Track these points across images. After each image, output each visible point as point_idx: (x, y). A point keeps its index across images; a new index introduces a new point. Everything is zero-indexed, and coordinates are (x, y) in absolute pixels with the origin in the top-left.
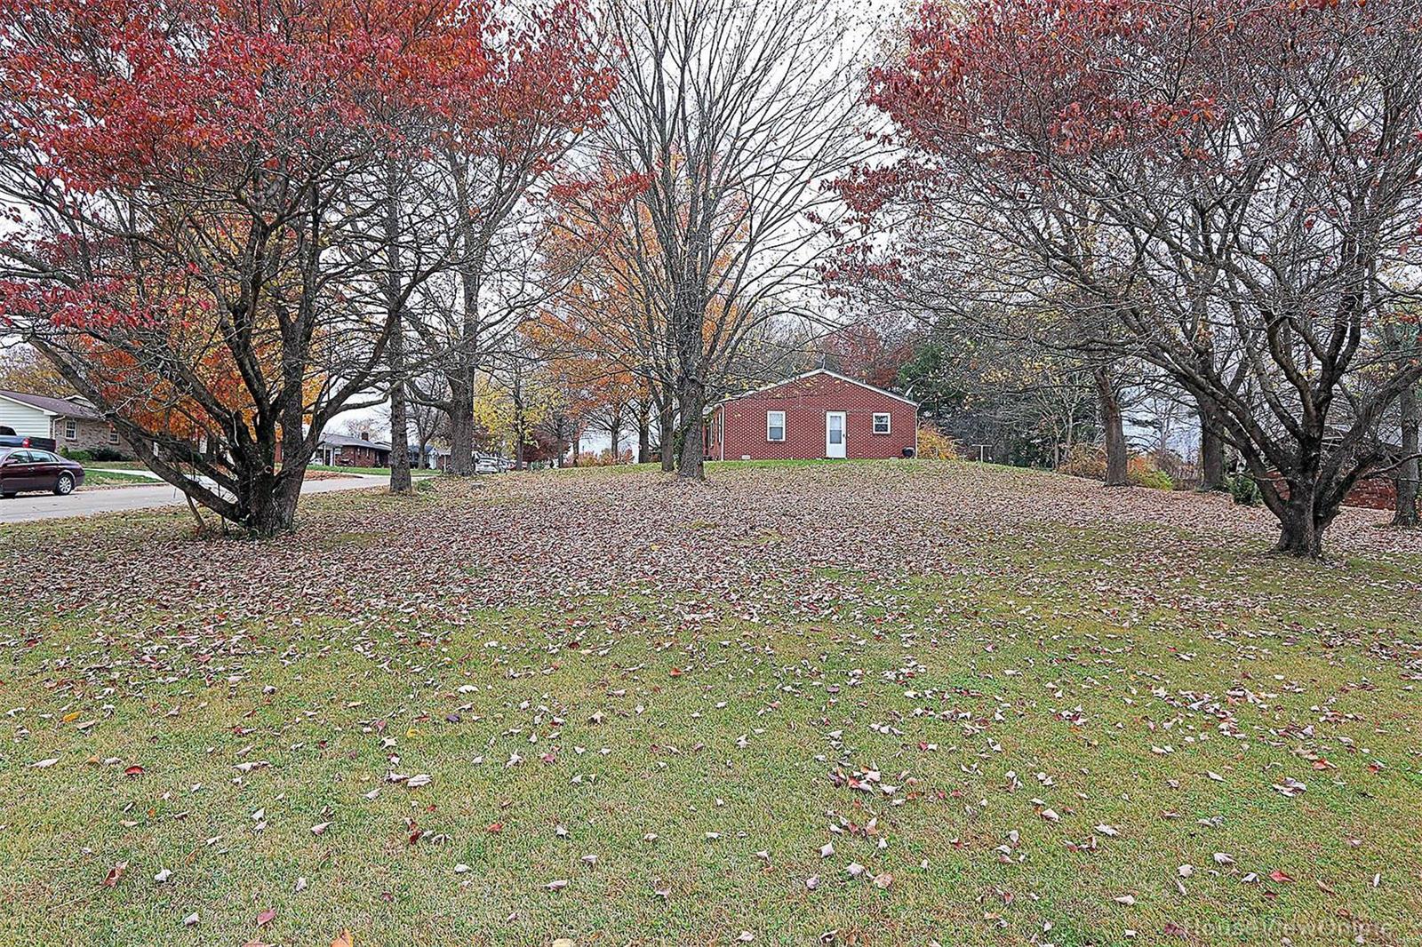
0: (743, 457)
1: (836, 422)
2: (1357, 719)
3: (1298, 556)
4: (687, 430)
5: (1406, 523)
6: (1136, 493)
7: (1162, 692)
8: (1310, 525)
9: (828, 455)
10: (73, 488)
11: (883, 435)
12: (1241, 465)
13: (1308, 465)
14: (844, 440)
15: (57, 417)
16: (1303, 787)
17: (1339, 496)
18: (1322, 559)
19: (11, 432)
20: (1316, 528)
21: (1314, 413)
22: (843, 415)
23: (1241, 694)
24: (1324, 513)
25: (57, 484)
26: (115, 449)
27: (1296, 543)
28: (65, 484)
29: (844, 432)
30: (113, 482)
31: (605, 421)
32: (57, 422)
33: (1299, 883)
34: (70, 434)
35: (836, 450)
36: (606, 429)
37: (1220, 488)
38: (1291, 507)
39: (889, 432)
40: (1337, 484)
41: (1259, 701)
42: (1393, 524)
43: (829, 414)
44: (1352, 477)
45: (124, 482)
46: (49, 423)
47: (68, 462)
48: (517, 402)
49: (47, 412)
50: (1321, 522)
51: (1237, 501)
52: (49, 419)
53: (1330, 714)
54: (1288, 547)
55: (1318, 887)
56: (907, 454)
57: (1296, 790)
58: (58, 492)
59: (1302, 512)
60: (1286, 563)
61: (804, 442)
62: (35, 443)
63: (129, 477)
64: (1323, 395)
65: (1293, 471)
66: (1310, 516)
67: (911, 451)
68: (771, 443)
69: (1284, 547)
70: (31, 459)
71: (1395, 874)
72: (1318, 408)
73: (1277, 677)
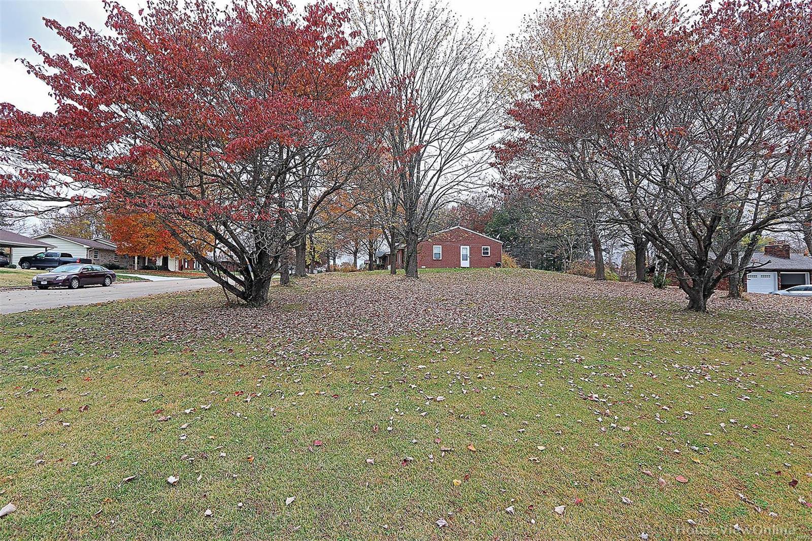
0: (423, 267)
1: (465, 250)
2: (753, 375)
3: (697, 311)
4: (410, 256)
5: (734, 296)
6: (609, 283)
7: (677, 366)
8: (702, 298)
9: (461, 266)
10: (111, 283)
11: (486, 256)
12: (657, 270)
13: (701, 272)
14: (468, 259)
15: (90, 248)
16: (748, 398)
17: (714, 285)
18: (707, 312)
19: (70, 256)
20: (704, 299)
21: (704, 250)
22: (468, 247)
23: (706, 366)
24: (708, 293)
25: (104, 281)
26: (117, 264)
27: (696, 305)
28: (107, 281)
29: (468, 255)
30: (124, 280)
31: (351, 250)
32: (90, 251)
33: (763, 429)
34: (96, 257)
35: (465, 264)
36: (351, 253)
37: (644, 281)
38: (694, 290)
39: (489, 255)
40: (713, 280)
41: (714, 369)
42: (728, 297)
43: (462, 247)
44: (719, 278)
45: (130, 280)
46: (86, 251)
47: (109, 271)
48: (311, 241)
49: (85, 246)
50: (706, 297)
51: (655, 287)
52: (86, 249)
53: (743, 373)
54: (692, 307)
55: (770, 430)
56: (498, 265)
57: (746, 399)
58: (104, 285)
59: (699, 292)
60: (693, 314)
61: (451, 260)
62: (82, 261)
63: (131, 278)
64: (708, 242)
65: (695, 275)
66: (701, 294)
67: (499, 264)
68: (435, 260)
69: (691, 307)
70: (92, 269)
71: (793, 425)
72: (705, 248)
73: (716, 360)
